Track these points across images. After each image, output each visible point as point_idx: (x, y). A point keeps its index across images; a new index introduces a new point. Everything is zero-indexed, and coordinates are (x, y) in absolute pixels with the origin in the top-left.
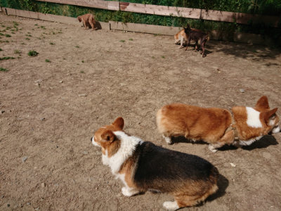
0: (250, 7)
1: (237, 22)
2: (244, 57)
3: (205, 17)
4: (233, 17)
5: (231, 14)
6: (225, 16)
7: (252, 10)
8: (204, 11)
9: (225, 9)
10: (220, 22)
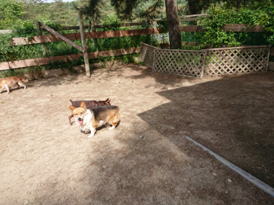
0: (44, 54)
1: (40, 64)
2: (60, 84)
3: (13, 67)
4: (36, 61)
5: (33, 60)
6: (29, 62)
7: (46, 55)
8: (10, 62)
9: (27, 58)
10: (27, 67)
